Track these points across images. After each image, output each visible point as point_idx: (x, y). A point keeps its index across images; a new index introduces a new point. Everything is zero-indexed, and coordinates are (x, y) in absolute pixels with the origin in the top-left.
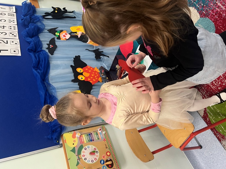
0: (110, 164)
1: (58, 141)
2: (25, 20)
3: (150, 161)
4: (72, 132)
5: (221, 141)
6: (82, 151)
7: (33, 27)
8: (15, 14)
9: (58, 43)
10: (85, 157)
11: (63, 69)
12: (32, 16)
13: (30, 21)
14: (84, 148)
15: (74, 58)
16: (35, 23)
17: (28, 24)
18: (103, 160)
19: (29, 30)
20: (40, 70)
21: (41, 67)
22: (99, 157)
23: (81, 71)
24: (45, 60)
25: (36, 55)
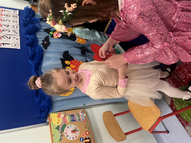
0: (88, 142)
1: (45, 120)
2: (25, 21)
3: (123, 141)
4: (58, 112)
5: (185, 127)
6: (65, 129)
7: (31, 26)
8: (18, 16)
9: (51, 40)
10: (67, 135)
11: (54, 61)
12: (32, 18)
13: (30, 22)
14: (67, 126)
15: (63, 53)
16: (34, 24)
17: (28, 24)
18: (82, 138)
19: (28, 28)
20: (35, 61)
21: (36, 58)
22: (79, 135)
23: (68, 63)
24: (39, 53)
25: (33, 49)
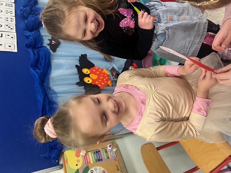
1: (57, 161)
2: (24, 11)
7: (33, 19)
8: (14, 4)
11: (67, 69)
12: (33, 7)
13: (31, 13)
14: (90, 170)
15: (80, 57)
16: (36, 15)
17: (28, 16)
19: (28, 22)
20: (39, 69)
21: (41, 66)
24: (46, 58)
25: (36, 52)
